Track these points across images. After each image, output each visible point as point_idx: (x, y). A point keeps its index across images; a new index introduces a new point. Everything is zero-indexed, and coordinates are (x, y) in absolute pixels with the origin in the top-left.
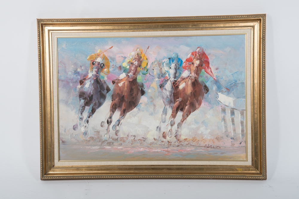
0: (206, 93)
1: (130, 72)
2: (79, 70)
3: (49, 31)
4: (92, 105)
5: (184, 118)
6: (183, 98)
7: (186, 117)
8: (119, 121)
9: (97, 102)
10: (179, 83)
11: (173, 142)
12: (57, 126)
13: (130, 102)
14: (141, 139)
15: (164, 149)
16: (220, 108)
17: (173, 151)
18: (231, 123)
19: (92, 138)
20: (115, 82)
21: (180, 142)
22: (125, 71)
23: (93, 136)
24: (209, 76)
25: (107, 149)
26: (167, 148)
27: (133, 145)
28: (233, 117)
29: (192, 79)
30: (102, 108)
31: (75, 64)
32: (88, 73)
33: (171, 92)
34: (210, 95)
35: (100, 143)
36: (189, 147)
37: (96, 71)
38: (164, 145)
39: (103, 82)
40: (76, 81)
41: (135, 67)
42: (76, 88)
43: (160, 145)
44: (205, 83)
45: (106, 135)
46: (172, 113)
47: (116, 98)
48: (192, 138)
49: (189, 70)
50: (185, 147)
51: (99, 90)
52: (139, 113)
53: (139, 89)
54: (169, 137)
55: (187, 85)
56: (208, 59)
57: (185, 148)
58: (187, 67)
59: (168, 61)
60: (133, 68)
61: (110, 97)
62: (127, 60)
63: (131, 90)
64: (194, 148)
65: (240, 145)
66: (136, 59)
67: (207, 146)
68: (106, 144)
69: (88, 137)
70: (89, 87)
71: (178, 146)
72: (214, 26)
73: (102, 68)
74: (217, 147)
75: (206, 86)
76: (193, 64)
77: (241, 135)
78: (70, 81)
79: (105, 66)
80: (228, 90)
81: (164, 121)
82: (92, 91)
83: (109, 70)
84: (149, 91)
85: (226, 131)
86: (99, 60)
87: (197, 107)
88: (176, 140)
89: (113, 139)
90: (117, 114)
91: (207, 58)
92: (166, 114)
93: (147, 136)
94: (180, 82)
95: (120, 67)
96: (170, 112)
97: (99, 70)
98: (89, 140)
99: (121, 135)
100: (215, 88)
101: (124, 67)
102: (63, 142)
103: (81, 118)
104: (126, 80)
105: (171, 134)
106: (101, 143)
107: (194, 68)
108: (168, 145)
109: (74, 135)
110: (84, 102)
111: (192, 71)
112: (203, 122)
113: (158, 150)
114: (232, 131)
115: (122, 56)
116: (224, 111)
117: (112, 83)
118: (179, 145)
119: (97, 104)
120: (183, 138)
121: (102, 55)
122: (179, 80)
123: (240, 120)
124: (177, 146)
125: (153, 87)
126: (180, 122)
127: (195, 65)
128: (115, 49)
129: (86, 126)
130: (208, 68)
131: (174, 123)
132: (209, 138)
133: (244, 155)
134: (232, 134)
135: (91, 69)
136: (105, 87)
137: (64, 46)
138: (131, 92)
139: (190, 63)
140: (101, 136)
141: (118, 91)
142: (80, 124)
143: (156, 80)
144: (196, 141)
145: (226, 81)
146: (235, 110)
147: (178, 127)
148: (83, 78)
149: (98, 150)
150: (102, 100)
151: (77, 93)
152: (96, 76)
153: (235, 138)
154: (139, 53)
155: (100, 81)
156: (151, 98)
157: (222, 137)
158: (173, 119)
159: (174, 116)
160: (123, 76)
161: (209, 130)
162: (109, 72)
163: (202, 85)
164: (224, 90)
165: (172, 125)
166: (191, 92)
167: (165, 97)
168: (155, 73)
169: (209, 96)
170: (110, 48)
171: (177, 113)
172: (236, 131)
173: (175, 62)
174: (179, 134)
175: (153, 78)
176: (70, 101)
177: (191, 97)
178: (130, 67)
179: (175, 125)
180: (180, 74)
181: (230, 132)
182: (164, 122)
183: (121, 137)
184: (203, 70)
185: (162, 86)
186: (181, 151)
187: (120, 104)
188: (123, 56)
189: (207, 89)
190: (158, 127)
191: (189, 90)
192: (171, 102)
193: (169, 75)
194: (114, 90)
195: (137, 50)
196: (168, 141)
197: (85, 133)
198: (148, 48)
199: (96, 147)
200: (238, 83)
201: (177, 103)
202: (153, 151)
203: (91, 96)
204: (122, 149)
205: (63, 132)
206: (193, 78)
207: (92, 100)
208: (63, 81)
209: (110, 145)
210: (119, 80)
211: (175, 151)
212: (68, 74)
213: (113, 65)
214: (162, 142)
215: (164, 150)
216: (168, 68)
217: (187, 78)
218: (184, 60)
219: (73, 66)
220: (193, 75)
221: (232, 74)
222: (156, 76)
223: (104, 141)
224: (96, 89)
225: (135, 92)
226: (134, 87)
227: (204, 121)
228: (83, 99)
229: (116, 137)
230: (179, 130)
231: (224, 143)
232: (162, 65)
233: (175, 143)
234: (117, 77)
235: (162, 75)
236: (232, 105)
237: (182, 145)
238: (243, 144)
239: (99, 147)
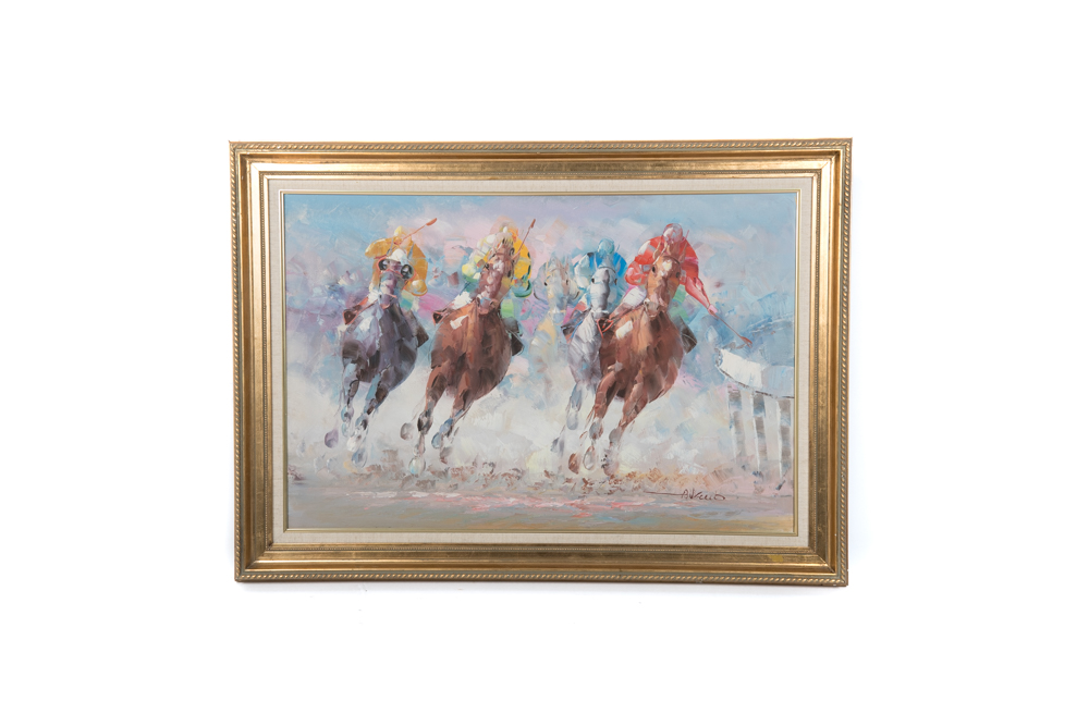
0: (689, 350)
1: (483, 289)
2: (342, 282)
3: (262, 174)
4: (376, 380)
5: (628, 418)
6: (627, 362)
7: (632, 415)
8: (451, 423)
9: (391, 369)
10: (616, 322)
11: (596, 483)
12: (281, 435)
13: (481, 372)
14: (512, 472)
15: (573, 502)
16: (727, 390)
17: (597, 506)
18: (755, 431)
19: (376, 469)
20: (440, 317)
21: (616, 482)
22: (468, 287)
23: (379, 463)
24: (696, 303)
25: (418, 498)
26: (579, 497)
27: (488, 490)
28: (761, 415)
29: (650, 312)
30: (404, 386)
31: (333, 266)
32: (366, 290)
33: (593, 345)
34: (699, 356)
35: (399, 483)
36: (640, 495)
37: (388, 287)
38: (573, 489)
39: (408, 317)
40: (336, 313)
41: (496, 278)
42: (334, 330)
43: (561, 489)
44: (686, 322)
45: (414, 461)
46: (596, 402)
47: (444, 361)
48: (648, 473)
49: (644, 286)
50: (628, 495)
51: (398, 337)
52: (504, 401)
53: (507, 337)
55: (636, 327)
56: (696, 258)
57: (630, 498)
58: (637, 277)
59: (587, 262)
60: (490, 280)
61: (426, 357)
62: (475, 258)
63: (485, 339)
64: (654, 500)
65: (777, 492)
66: (498, 254)
67: (690, 493)
68: (413, 485)
69: (367, 466)
70: (369, 330)
71: (611, 493)
72: (711, 167)
73: (406, 276)
74: (716, 497)
75: (687, 332)
76: (654, 270)
77: (780, 465)
78: (318, 312)
79: (414, 272)
80: (749, 343)
81: (572, 423)
82: (377, 341)
83: (424, 284)
84: (533, 342)
85: (740, 454)
86: (398, 255)
87: (663, 387)
89: (433, 473)
90: (446, 405)
91: (693, 254)
92: (579, 406)
93: (528, 465)
94: (618, 318)
95: (456, 275)
96: (589, 399)
97: (399, 283)
98: (368, 473)
99: (456, 461)
100: (712, 336)
101: (465, 277)
102: (297, 478)
103: (346, 415)
104: (472, 312)
105: (592, 460)
106: (401, 482)
107: (655, 281)
108: (583, 491)
109: (328, 461)
110: (357, 369)
111: (651, 290)
112: (680, 429)
113: (555, 503)
114: (758, 455)
115: (461, 247)
116: (736, 398)
117: (432, 320)
118: (613, 489)
119: (392, 376)
120: (624, 470)
121: (405, 243)
122: (616, 312)
123: (779, 424)
124: (608, 493)
125: (544, 332)
126: (616, 427)
127: (661, 274)
128: (442, 227)
129: (359, 437)
130: (695, 282)
131: (601, 431)
132: (694, 473)
133: (788, 518)
134: (757, 463)
135: (375, 280)
136: (414, 329)
137: (302, 217)
138: (483, 343)
139: (647, 268)
140: (402, 465)
141: (449, 342)
142: (345, 430)
143: (554, 312)
144: (660, 479)
145: (742, 317)
146: (765, 397)
147: (611, 443)
148: (354, 305)
149: (393, 501)
150: (404, 366)
151: (338, 347)
152: (390, 299)
153: (764, 473)
154: (509, 237)
155: (401, 313)
156: (540, 361)
157: (730, 471)
158: (597, 419)
159: (600, 411)
160: (463, 300)
161: (695, 451)
162: (424, 288)
163: (679, 328)
164: (737, 341)
165: (594, 437)
166: (648, 348)
167: (577, 358)
168: (551, 293)
169: (697, 357)
170: (429, 224)
171: (608, 404)
172: (768, 453)
173: (604, 264)
174: (614, 459)
175: (545, 306)
176: (317, 368)
177: (646, 361)
178: (482, 276)
180: (620, 296)
181: (753, 456)
182: (574, 427)
183: (457, 466)
184: (681, 288)
185: (568, 330)
186: (618, 506)
187: (453, 376)
188: (464, 246)
189: (691, 340)
190: (556, 441)
191: (643, 341)
192: (592, 373)
193: (588, 299)
194: (439, 338)
195: (501, 231)
196: (584, 479)
197: (358, 456)
198: (532, 226)
199: (388, 492)
200: (776, 325)
201: (609, 377)
202: (543, 505)
203: (374, 353)
204: (457, 499)
205: (298, 452)
206: (654, 308)
207: (377, 365)
208: (297, 311)
209: (425, 489)
210: (451, 311)
211: (602, 507)
212: (312, 293)
213: (436, 271)
214: (568, 481)
215: (572, 504)
216: (586, 280)
217: (637, 308)
218: (629, 260)
219: (325, 272)
220: (654, 300)
221: (760, 300)
222: (554, 302)
223: (408, 478)
224: (388, 335)
225: (495, 344)
226: (491, 331)
227: (681, 425)
228: (353, 362)
229: (443, 467)
230: (615, 449)
231: (736, 487)
232: (569, 273)
233: (603, 485)
234: (447, 302)
235: (569, 300)
236: (758, 384)
237: (623, 491)
238: (787, 490)
239: (394, 494)
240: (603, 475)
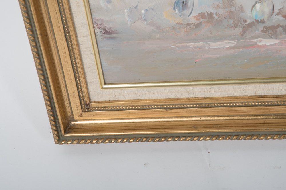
19: (207, 17)
23: (211, 10)
25: (265, 46)
35: (238, 31)
45: (258, 6)
68: (258, 32)
69: (194, 14)
89: (285, 16)
98: (197, 22)
102: (106, 32)
106: (241, 29)
109: (143, 12)
140: (242, 10)
149: (232, 51)
199: (225, 42)
209: (274, 35)
223: (251, 25)
239: (233, 44)
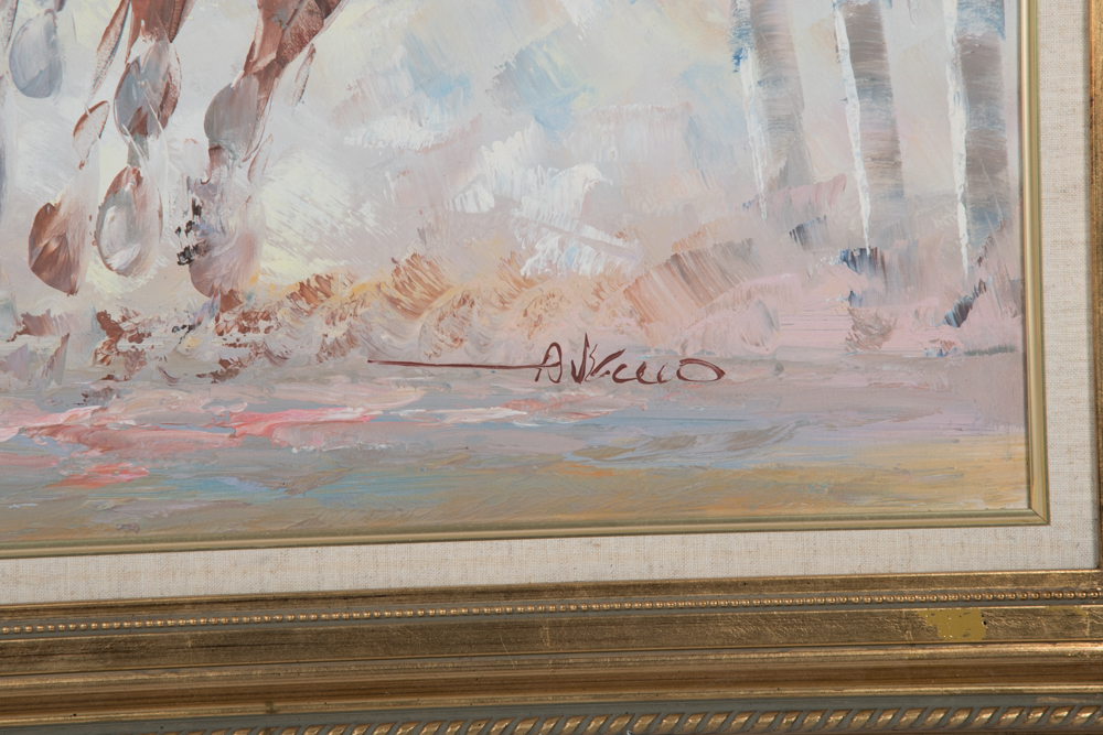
7: (302, 20)
11: (159, 332)
15: (61, 419)
17: (169, 434)
18: (847, 68)
21: (248, 322)
26: (87, 397)
36: (354, 376)
38: (55, 362)
48: (386, 276)
50: (303, 379)
54: (116, 262)
57: (310, 392)
64: (414, 395)
65: (949, 333)
67: (572, 356)
71: (226, 371)
74: (687, 370)
77: (962, 216)
81: (36, 66)
85: (784, 174)
88: (199, 300)
105: (134, 232)
108: (103, 370)
112: (516, 78)
114: (860, 174)
118: (233, 355)
120: (279, 269)
123: (950, 33)
124: (215, 375)
126: (234, 77)
131: (168, 101)
132: (586, 268)
133: (1000, 449)
134: (858, 211)
144: (439, 303)
147: (215, 150)
153: (890, 256)
157: (742, 252)
158: (144, 47)
161: (586, 174)
165: (139, 127)
172: (908, 166)
174: (233, 223)
179: (174, 119)
181: (839, 182)
182: (44, 83)
186: (259, 428)
196: (103, 318)
211: (191, 434)
214: (33, 325)
215: (55, 430)
227: (522, 57)
230: (235, 177)
231: (771, 323)
233: (190, 340)
237: (278, 359)
238: (992, 322)
240: (186, 296)
